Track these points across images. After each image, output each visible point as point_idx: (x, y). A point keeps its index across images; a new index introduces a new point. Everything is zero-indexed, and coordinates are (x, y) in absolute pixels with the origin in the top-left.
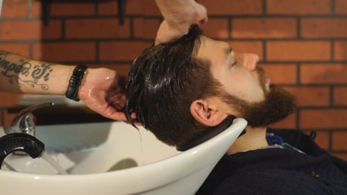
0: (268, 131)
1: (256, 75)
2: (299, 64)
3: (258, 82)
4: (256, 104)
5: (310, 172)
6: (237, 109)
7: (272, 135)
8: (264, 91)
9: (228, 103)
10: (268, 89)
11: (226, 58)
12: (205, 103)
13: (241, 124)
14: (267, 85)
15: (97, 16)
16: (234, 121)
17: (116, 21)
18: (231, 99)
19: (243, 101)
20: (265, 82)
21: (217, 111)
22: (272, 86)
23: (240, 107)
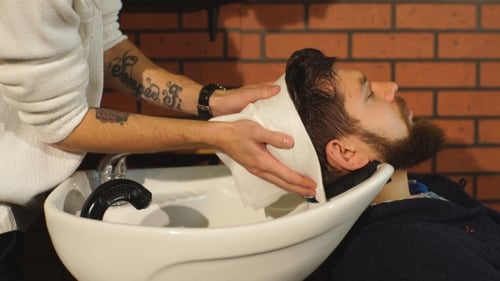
0: (410, 177)
1: (396, 108)
2: (436, 91)
3: (400, 115)
4: (399, 142)
5: (464, 228)
6: (378, 149)
7: (415, 181)
8: (408, 125)
9: (367, 142)
10: (411, 122)
11: (362, 90)
12: (341, 144)
13: (386, 171)
14: (410, 118)
15: (181, 30)
16: (378, 167)
17: (206, 36)
18: (371, 138)
19: (384, 139)
20: (408, 115)
21: (354, 152)
22: (414, 120)
23: (381, 147)
